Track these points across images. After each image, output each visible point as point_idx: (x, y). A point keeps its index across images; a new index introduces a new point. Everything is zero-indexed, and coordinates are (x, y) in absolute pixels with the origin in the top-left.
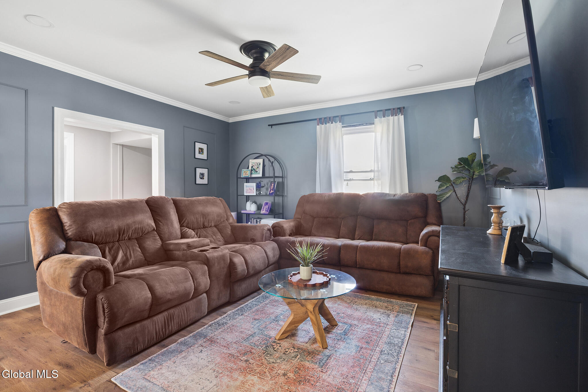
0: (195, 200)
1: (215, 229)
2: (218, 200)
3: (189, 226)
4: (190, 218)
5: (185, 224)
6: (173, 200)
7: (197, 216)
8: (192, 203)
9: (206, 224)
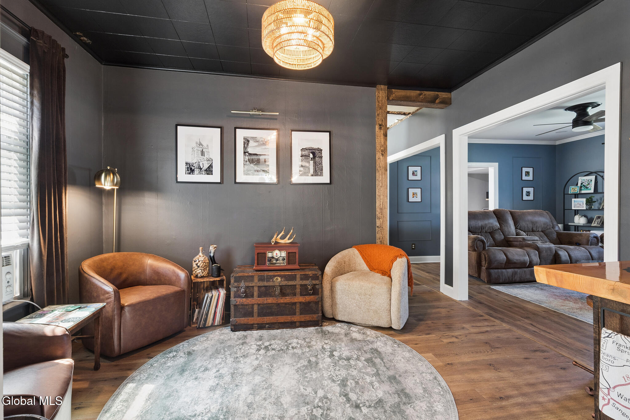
0: (526, 212)
1: (542, 233)
2: (544, 213)
3: (521, 229)
4: (522, 224)
5: (518, 227)
6: (510, 211)
7: (528, 223)
8: (524, 214)
9: (535, 229)
